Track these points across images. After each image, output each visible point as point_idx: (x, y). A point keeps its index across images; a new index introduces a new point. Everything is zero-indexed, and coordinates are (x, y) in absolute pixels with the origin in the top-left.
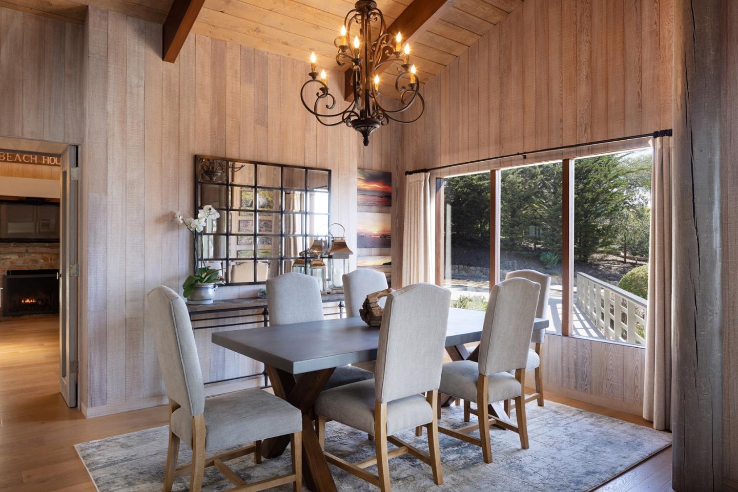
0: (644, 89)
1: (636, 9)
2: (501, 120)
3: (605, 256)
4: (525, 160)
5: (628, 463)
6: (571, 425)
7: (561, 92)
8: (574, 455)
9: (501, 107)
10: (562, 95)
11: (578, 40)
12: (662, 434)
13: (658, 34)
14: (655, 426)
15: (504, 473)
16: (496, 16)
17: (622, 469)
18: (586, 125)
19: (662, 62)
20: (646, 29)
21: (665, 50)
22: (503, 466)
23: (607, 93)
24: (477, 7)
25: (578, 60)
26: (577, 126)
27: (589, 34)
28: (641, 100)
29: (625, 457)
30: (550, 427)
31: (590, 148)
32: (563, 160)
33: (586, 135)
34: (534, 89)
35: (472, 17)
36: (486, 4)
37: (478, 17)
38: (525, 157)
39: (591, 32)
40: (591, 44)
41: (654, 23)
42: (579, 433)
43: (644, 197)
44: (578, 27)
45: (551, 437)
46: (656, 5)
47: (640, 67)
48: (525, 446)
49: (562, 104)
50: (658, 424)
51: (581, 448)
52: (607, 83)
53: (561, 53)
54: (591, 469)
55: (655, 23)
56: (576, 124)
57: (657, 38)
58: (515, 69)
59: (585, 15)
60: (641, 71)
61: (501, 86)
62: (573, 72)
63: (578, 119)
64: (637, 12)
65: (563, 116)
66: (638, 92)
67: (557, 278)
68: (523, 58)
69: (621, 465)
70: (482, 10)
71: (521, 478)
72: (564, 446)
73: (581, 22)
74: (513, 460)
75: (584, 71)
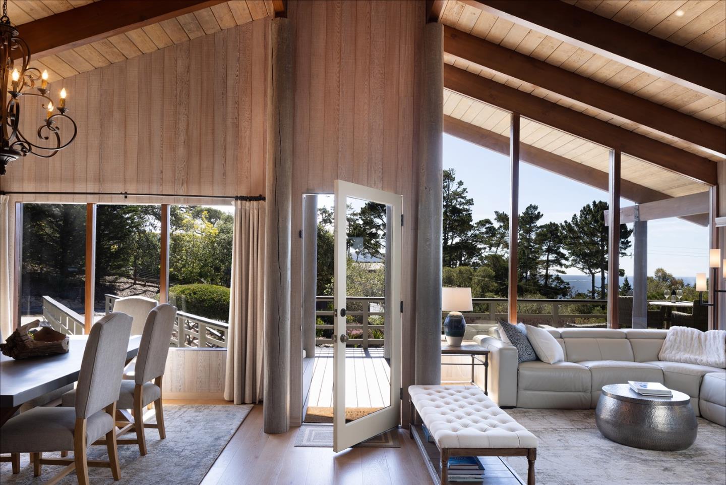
0: (227, 162)
1: (223, 103)
2: (101, 158)
3: (116, 278)
4: (126, 199)
5: (235, 427)
6: (182, 416)
7: (162, 149)
8: (200, 432)
9: (101, 146)
10: (162, 150)
11: (177, 110)
12: (242, 406)
13: (237, 127)
14: (235, 402)
15: (162, 457)
16: (100, 62)
17: (233, 432)
18: (183, 180)
19: (240, 147)
20: (229, 121)
21: (242, 139)
22: (157, 453)
23: (200, 159)
24: (85, 49)
25: (177, 126)
26: (175, 179)
27: (187, 109)
28: (225, 170)
29: (231, 425)
30: (169, 421)
31: (186, 199)
32: (162, 205)
33: (183, 188)
34: (137, 139)
35: (77, 55)
36: (95, 50)
37: (83, 58)
38: (126, 197)
39: (188, 108)
40: (188, 117)
41: (234, 118)
42: (192, 419)
43: (154, 224)
44: (178, 99)
45: (176, 427)
46: (236, 106)
47: (225, 146)
48: (163, 436)
49: (162, 158)
50: (238, 401)
51: (201, 427)
52: (200, 150)
53: (162, 115)
54: (216, 436)
55: (236, 118)
56: (175, 177)
57: (237, 129)
58: (117, 116)
59: (184, 93)
60: (225, 149)
61: (101, 127)
62: (173, 135)
63: (176, 173)
64: (223, 105)
65: (163, 168)
66: (223, 165)
67: (68, 301)
68: (125, 109)
69: (232, 429)
70: (89, 54)
71: (176, 455)
72: (188, 429)
73: (180, 97)
74: (162, 448)
75: (182, 137)
